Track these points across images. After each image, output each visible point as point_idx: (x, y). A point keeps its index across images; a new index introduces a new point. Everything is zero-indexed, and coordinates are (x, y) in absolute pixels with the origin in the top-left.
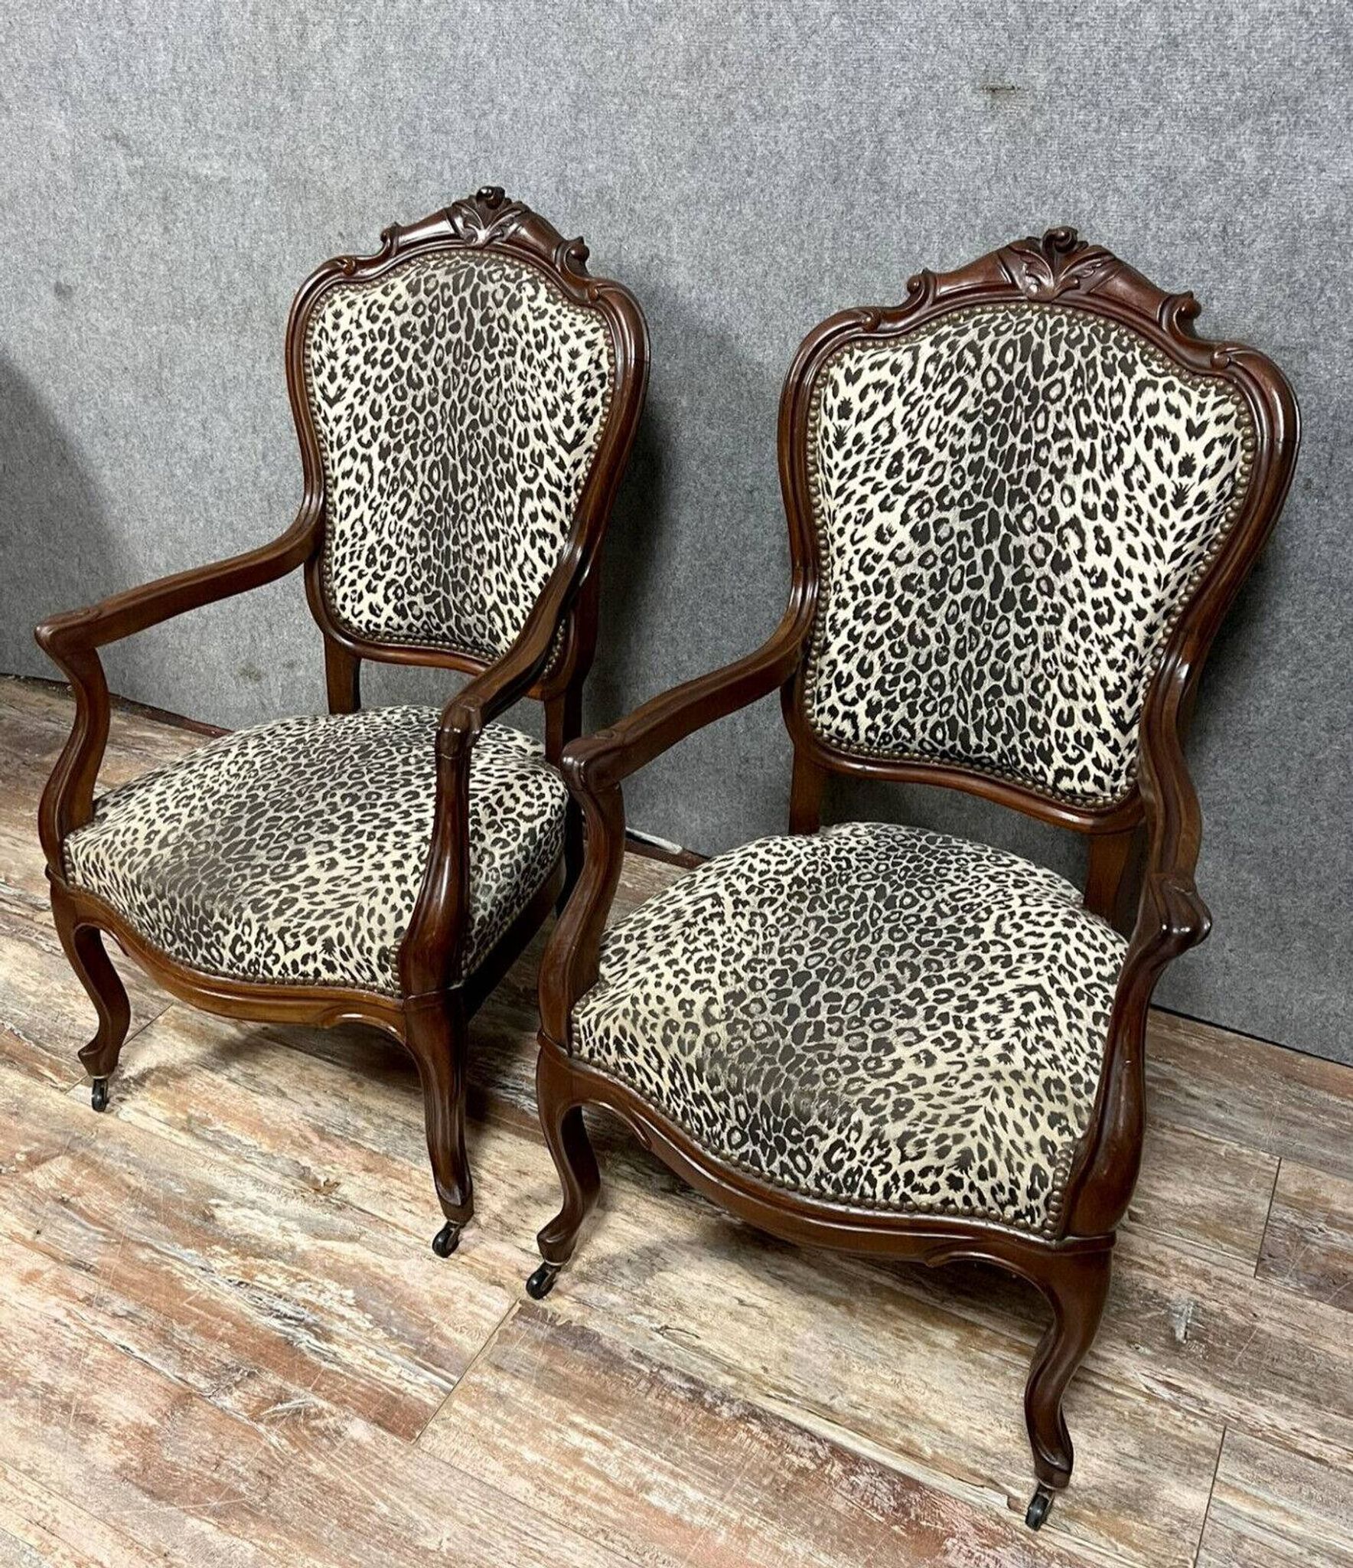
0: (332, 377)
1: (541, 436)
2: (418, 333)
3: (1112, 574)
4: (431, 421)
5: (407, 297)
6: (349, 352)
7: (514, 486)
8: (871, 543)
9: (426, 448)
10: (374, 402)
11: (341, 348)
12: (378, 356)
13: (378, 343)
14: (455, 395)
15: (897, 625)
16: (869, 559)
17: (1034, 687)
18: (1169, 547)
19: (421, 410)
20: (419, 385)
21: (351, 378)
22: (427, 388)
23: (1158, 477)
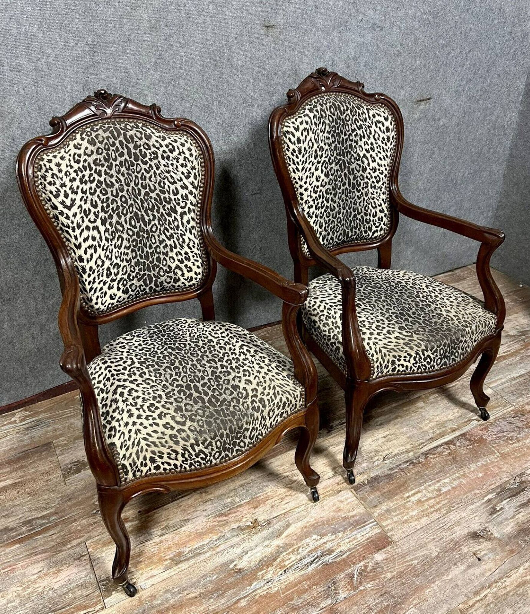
0: (66, 196)
1: (185, 187)
2: (103, 162)
3: (377, 167)
4: (123, 199)
5: (90, 147)
6: (71, 181)
7: (176, 212)
8: (315, 183)
9: (125, 212)
10: (92, 200)
11: (66, 180)
12: (87, 178)
13: (84, 173)
14: (132, 184)
15: (327, 207)
16: (316, 189)
17: (365, 210)
18: (389, 154)
19: (117, 196)
20: (113, 185)
21: (76, 193)
22: (117, 186)
23: (382, 135)
